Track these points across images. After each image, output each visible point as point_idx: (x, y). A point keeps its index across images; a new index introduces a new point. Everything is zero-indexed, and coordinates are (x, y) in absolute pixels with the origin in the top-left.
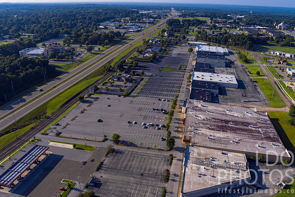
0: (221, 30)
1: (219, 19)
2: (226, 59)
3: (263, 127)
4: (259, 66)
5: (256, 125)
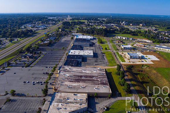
2: (91, 42)
3: (101, 78)
4: (108, 45)
5: (97, 77)
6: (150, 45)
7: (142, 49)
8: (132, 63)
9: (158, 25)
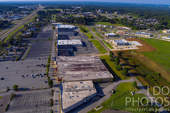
0: (69, 15)
1: (68, 10)
2: (74, 31)
3: (99, 65)
4: (92, 33)
5: (95, 64)
6: (130, 32)
7: (124, 35)
8: (120, 49)
9: (131, 13)
